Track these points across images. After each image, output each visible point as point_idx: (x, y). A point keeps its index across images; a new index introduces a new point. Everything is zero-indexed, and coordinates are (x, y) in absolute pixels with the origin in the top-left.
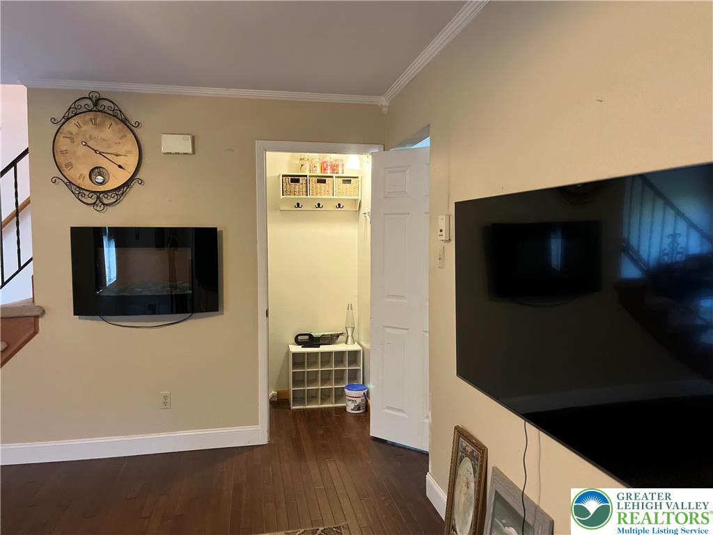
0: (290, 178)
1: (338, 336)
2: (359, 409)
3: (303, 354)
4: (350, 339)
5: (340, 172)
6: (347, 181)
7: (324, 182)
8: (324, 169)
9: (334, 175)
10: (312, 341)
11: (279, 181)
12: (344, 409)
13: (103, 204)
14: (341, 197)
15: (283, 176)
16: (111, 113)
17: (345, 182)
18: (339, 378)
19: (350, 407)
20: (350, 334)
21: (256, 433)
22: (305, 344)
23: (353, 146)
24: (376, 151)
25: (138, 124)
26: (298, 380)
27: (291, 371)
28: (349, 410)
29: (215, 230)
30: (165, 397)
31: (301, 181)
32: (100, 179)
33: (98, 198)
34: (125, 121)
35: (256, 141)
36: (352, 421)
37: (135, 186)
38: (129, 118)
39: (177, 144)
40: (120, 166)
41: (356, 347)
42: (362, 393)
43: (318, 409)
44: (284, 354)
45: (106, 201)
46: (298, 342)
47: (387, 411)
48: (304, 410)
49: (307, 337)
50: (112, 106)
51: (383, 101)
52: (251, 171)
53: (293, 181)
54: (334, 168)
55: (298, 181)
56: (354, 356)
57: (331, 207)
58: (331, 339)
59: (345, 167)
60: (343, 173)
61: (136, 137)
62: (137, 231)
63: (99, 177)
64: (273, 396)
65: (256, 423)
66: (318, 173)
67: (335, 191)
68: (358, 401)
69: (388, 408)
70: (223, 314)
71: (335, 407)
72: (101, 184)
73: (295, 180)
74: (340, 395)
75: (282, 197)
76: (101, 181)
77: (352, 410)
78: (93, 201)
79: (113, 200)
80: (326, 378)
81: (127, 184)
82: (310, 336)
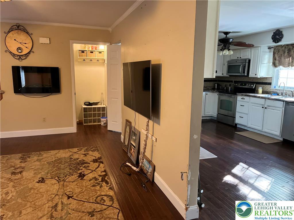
0: (81, 51)
1: (98, 103)
2: (105, 124)
3: (87, 108)
4: (102, 104)
5: (98, 49)
6: (100, 53)
7: (93, 52)
8: (92, 48)
9: (96, 51)
10: (90, 104)
11: (78, 52)
12: (101, 124)
13: (21, 59)
14: (99, 58)
15: (79, 50)
16: (23, 30)
17: (99, 53)
18: (99, 116)
19: (102, 124)
20: (102, 102)
21: (73, 129)
22: (87, 105)
23: (101, 43)
24: (108, 44)
25: (32, 34)
26: (85, 116)
27: (83, 113)
28: (102, 125)
29: (58, 68)
30: (44, 118)
31: (85, 52)
32: (20, 51)
33: (20, 57)
34: (27, 33)
35: (70, 41)
36: (103, 127)
37: (32, 53)
38: (28, 31)
39: (44, 40)
40: (26, 47)
41: (104, 106)
42: (106, 119)
43: (92, 125)
44: (81, 108)
45: (22, 58)
46: (85, 105)
47: (112, 122)
48: (88, 125)
49: (88, 103)
50: (23, 28)
51: (110, 29)
52: (69, 50)
53: (82, 52)
54: (96, 48)
55: (84, 52)
56: (104, 109)
57: (95, 61)
58: (96, 104)
59: (100, 48)
60: (99, 50)
61: (31, 38)
62: (31, 67)
63: (20, 50)
64: (78, 121)
65: (73, 126)
66: (90, 49)
67: (96, 56)
68: (105, 122)
69: (113, 121)
70: (61, 93)
71: (98, 124)
72: (20, 53)
73: (83, 52)
74: (99, 121)
75: (79, 57)
76: (20, 52)
77: (103, 124)
78: (18, 58)
79: (24, 58)
80: (95, 115)
81: (29, 53)
82: (89, 102)
